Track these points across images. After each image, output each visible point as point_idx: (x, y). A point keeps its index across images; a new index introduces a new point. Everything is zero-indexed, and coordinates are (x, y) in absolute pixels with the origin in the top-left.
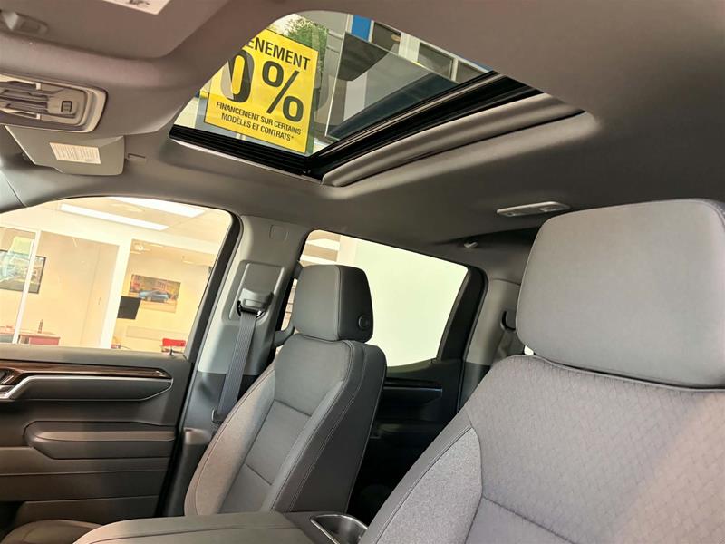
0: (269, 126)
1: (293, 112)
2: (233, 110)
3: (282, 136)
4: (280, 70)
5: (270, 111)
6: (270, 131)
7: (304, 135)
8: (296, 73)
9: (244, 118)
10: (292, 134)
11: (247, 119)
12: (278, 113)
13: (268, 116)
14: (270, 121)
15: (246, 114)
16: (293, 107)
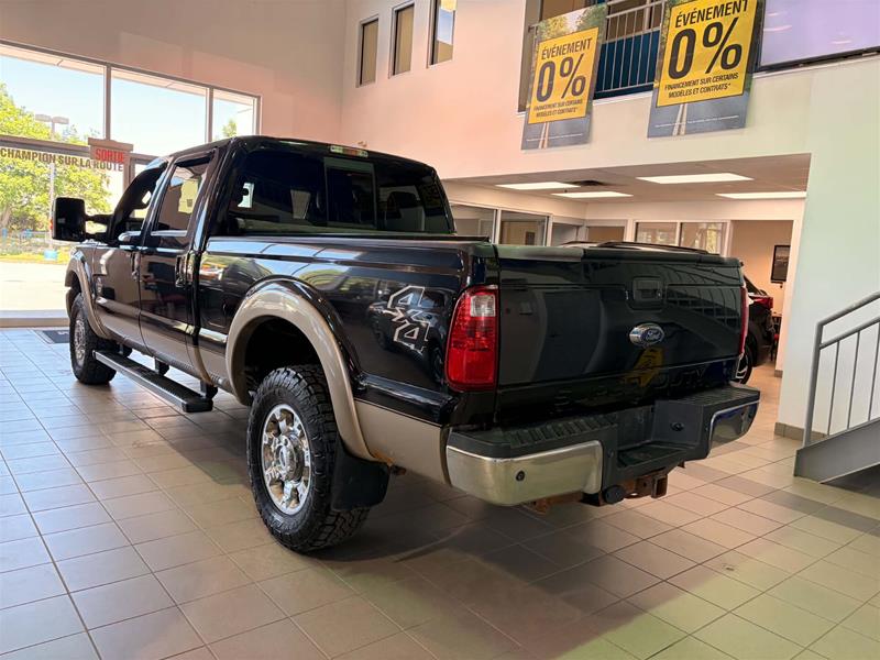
0: (709, 85)
1: (730, 61)
2: (678, 86)
3: (719, 88)
4: (719, 26)
5: (708, 72)
6: (708, 89)
7: (742, 76)
8: (736, 20)
9: (685, 89)
10: (727, 81)
11: (688, 88)
12: (717, 67)
13: (708, 75)
14: (708, 80)
15: (688, 84)
16: (732, 53)
